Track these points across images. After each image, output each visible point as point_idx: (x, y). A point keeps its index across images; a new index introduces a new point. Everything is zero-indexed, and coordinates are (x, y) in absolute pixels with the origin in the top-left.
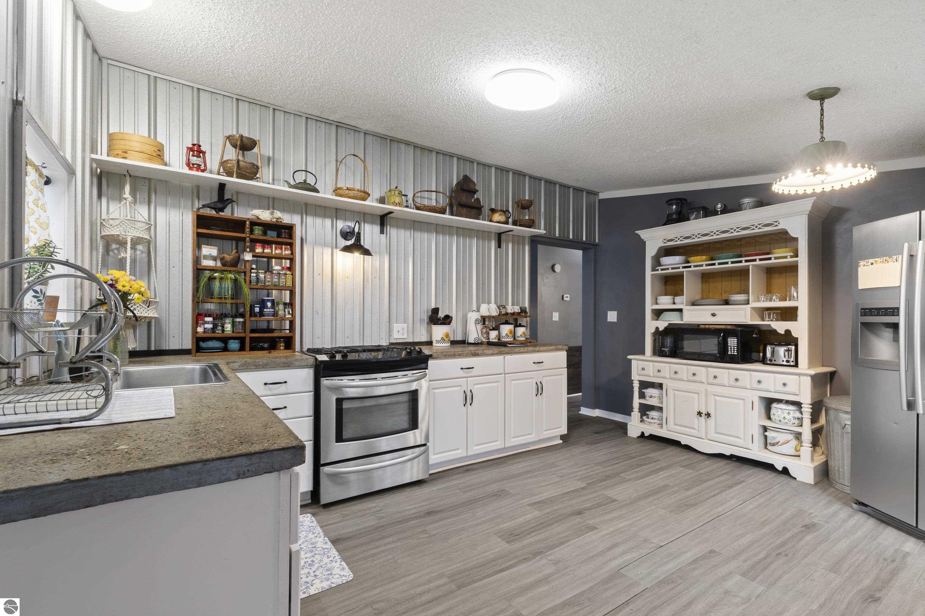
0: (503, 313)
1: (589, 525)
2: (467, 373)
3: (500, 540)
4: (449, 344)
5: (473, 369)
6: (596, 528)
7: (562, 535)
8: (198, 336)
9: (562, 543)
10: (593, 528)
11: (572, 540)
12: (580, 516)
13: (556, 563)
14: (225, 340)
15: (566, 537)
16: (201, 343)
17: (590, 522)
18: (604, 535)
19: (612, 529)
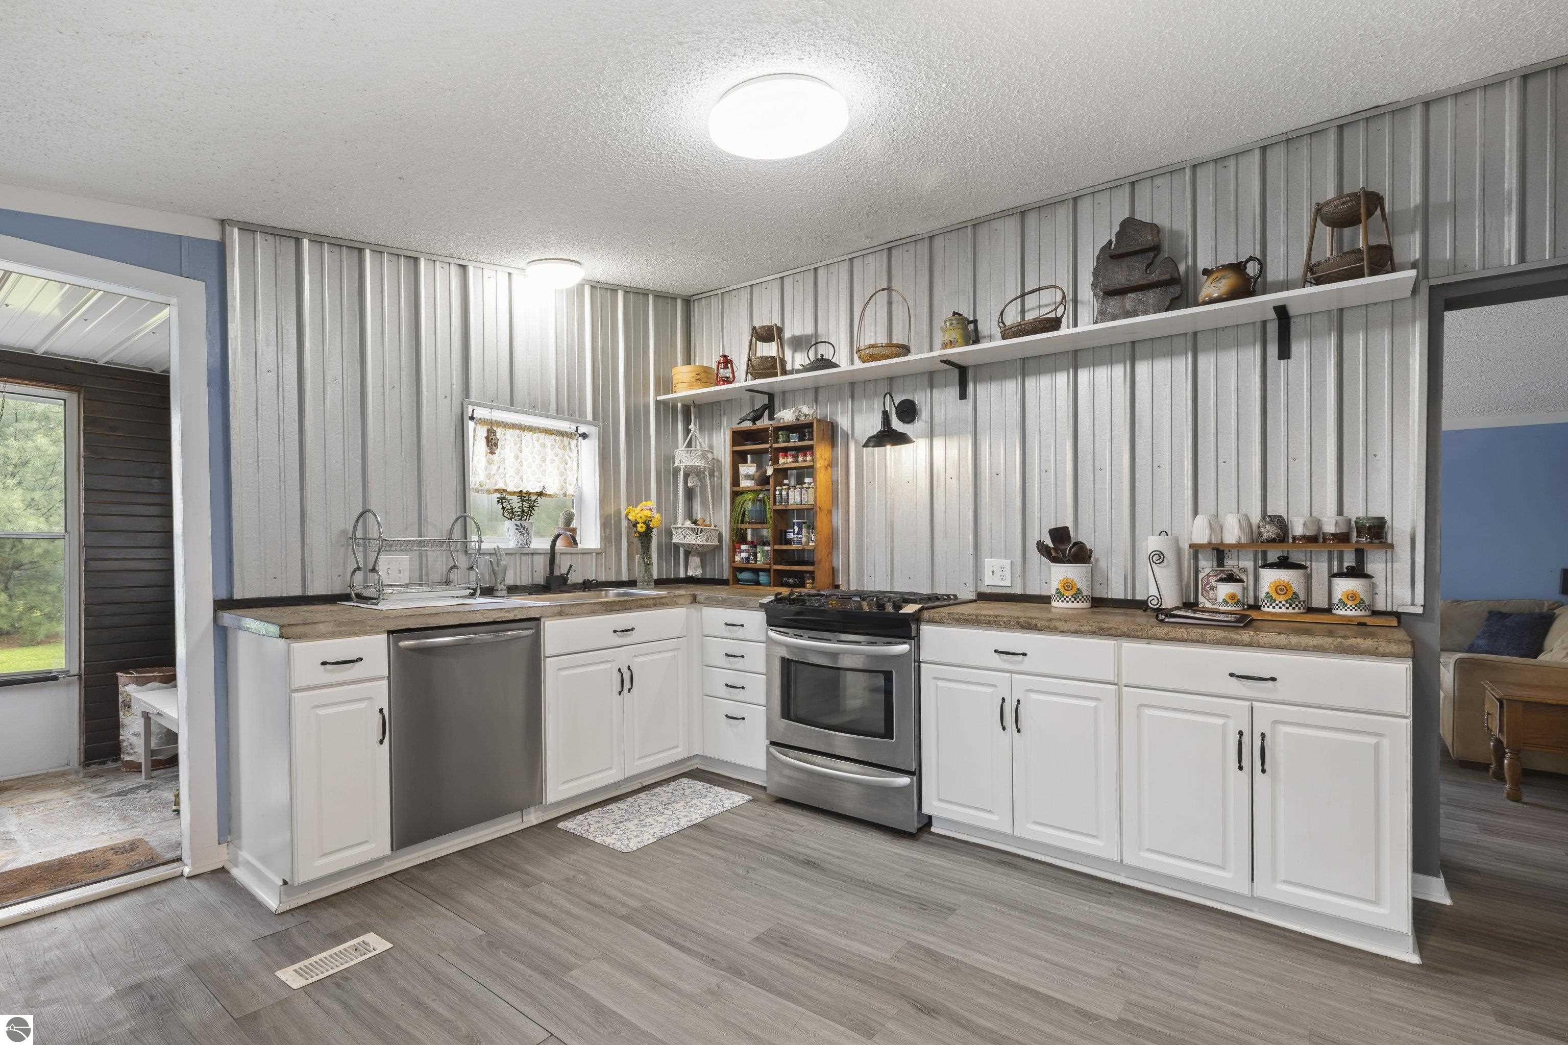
0: (1265, 536)
2: (1010, 662)
4: (1088, 605)
5: (1025, 658)
8: (734, 565)
14: (756, 571)
16: (738, 573)
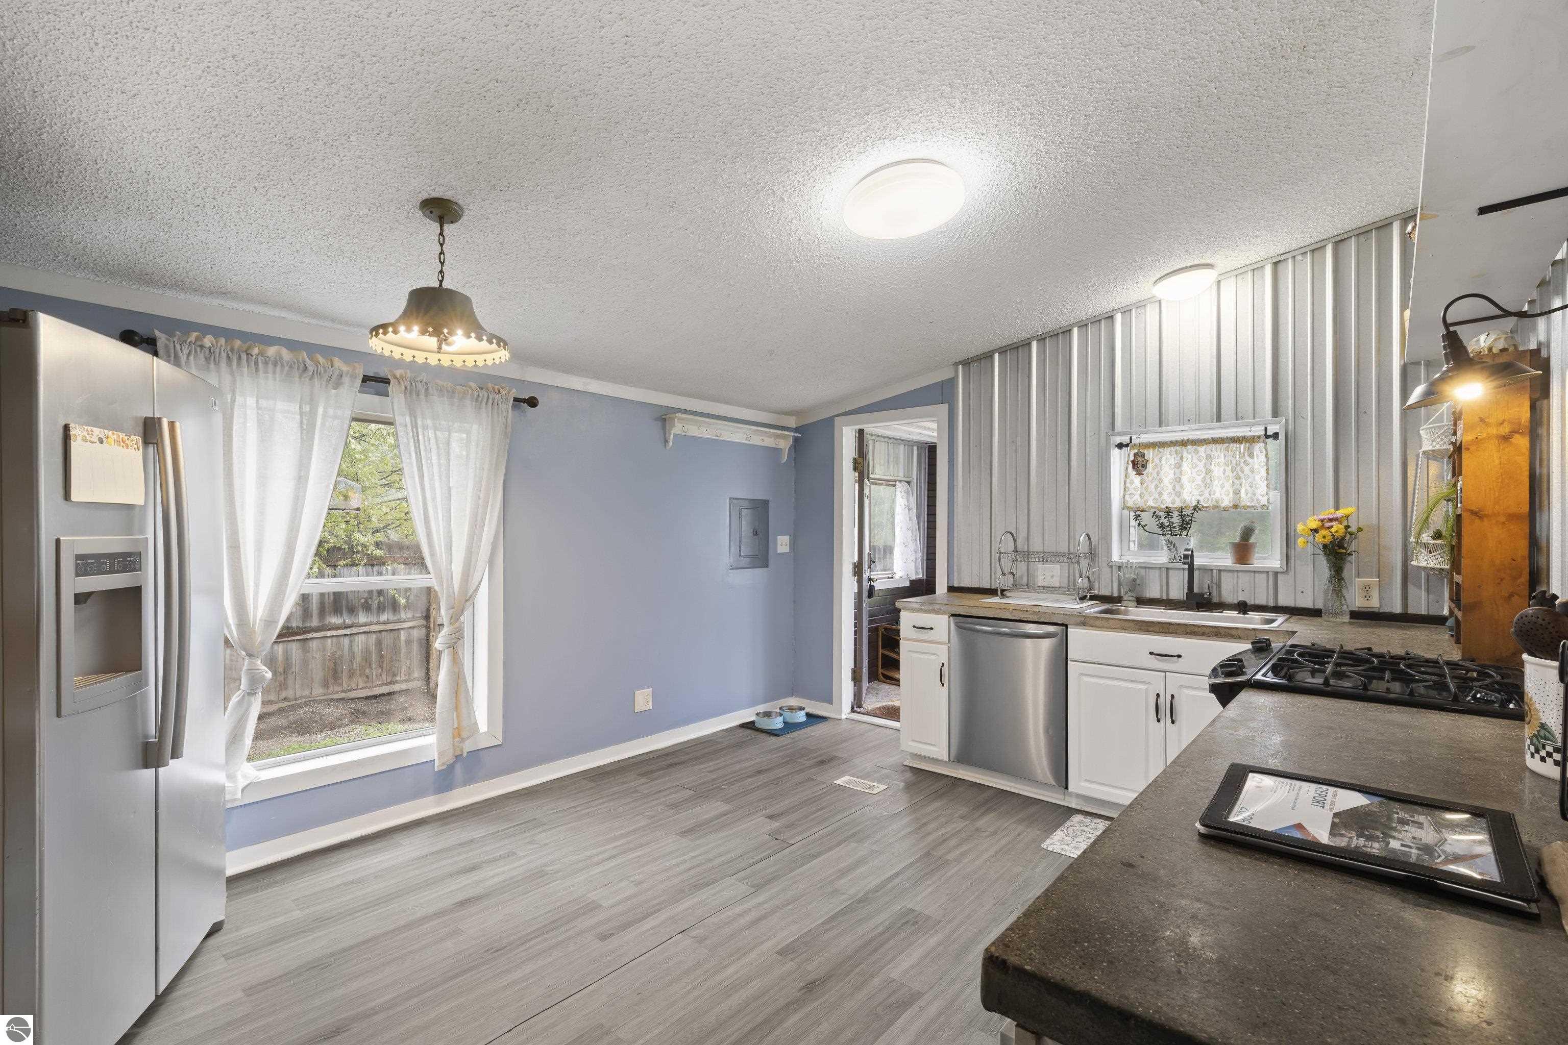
1: (792, 956)
3: (926, 913)
6: (779, 953)
7: (836, 932)
9: (833, 918)
10: (785, 952)
11: (819, 925)
12: (810, 978)
13: (836, 891)
15: (829, 930)
17: (791, 964)
18: (768, 940)
19: (753, 955)
